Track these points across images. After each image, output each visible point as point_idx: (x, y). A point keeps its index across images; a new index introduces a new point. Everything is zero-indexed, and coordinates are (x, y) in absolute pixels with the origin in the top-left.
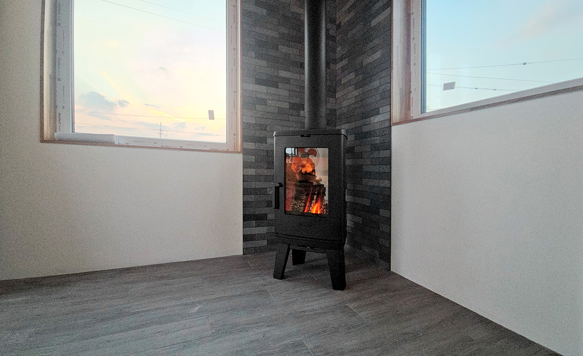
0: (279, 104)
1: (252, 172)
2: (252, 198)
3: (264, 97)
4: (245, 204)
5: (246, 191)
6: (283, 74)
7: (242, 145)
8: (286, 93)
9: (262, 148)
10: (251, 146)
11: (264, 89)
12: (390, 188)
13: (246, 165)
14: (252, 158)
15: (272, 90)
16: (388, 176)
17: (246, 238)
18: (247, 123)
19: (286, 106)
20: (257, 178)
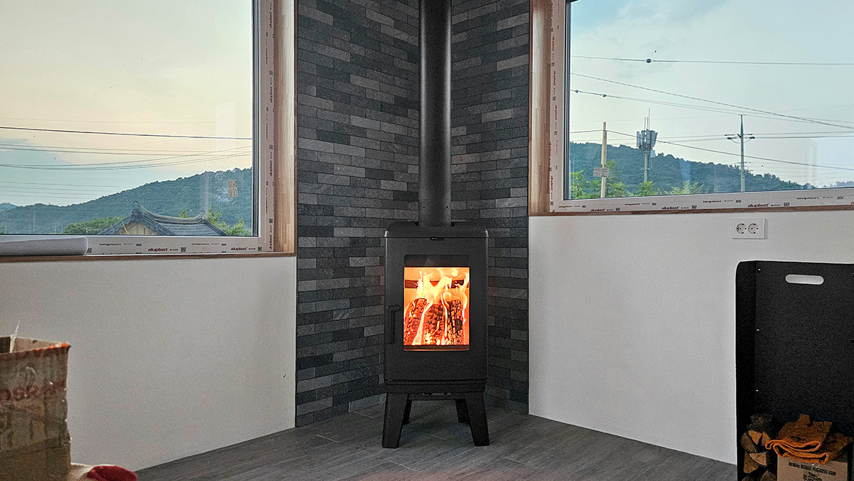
0: (352, 171)
1: (311, 285)
2: (311, 329)
3: (329, 159)
4: (301, 342)
5: (301, 319)
6: (357, 121)
7: (297, 242)
8: (362, 152)
9: (326, 245)
10: (310, 242)
11: (329, 147)
12: (527, 300)
13: (302, 275)
14: (312, 263)
15: (341, 148)
16: (524, 284)
17: (301, 398)
18: (306, 205)
19: (361, 173)
20: (318, 295)
